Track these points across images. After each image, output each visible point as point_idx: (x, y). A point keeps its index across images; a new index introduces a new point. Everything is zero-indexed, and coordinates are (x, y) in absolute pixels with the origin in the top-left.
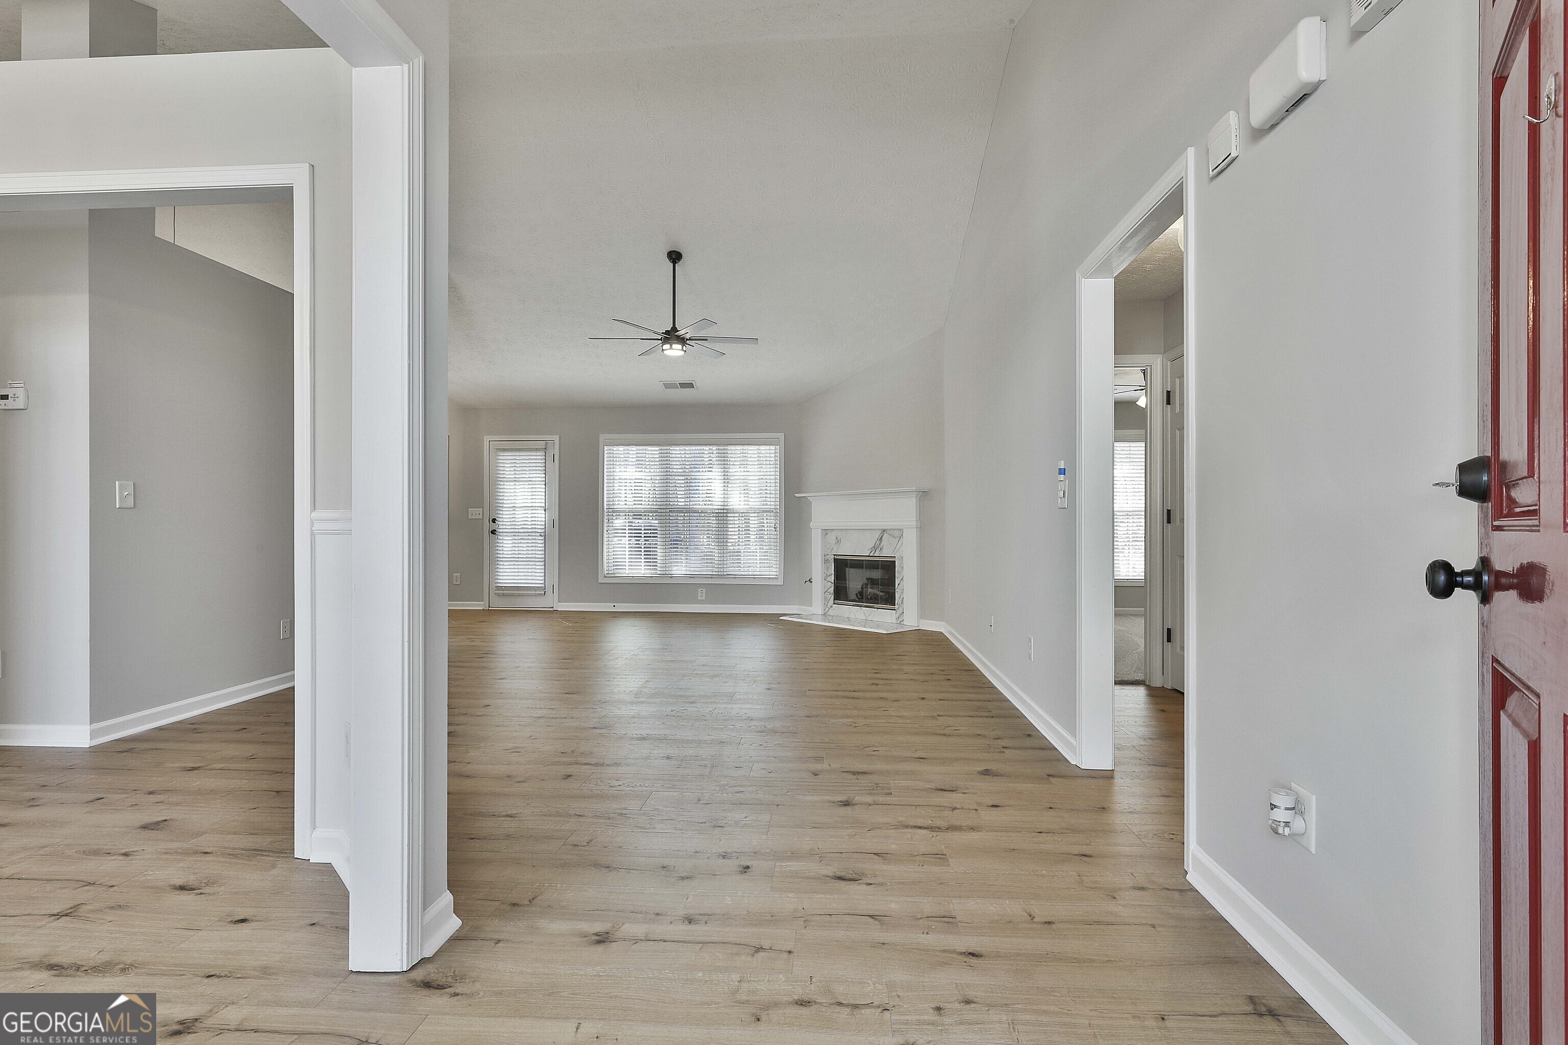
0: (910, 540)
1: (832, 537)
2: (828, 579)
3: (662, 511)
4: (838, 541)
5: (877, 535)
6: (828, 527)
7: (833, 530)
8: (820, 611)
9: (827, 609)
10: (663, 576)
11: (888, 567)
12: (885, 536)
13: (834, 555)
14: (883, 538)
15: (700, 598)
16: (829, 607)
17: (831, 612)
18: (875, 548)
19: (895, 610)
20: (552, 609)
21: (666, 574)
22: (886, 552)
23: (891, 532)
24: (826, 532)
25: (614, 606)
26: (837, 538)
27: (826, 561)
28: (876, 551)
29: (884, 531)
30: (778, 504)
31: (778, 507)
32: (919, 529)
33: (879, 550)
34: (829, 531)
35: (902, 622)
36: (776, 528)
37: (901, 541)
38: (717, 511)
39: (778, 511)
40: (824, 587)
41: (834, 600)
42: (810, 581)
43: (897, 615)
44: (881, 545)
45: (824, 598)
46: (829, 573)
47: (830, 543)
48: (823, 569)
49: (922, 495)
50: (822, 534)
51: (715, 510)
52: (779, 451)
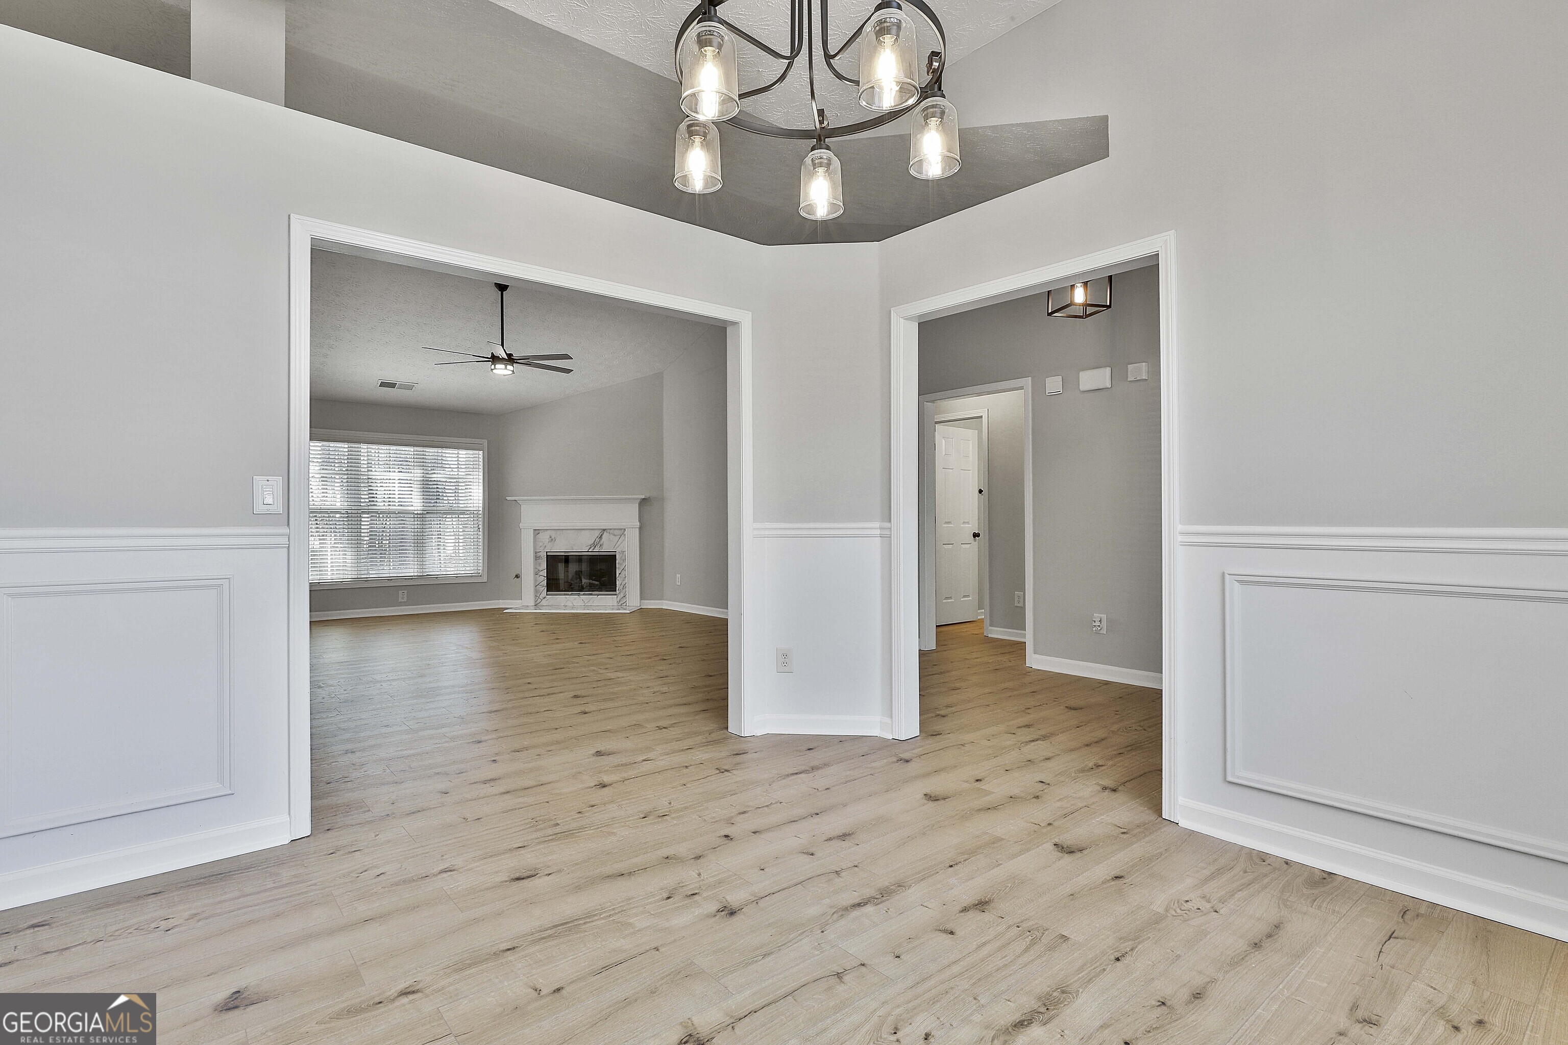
0: (633, 537)
1: (544, 537)
2: (541, 573)
4: (552, 540)
5: (597, 533)
6: (538, 527)
7: (547, 530)
8: (531, 602)
9: (539, 600)
11: (610, 560)
12: (605, 535)
13: (547, 552)
14: (603, 537)
15: (400, 600)
16: (542, 597)
17: (544, 602)
18: (594, 545)
19: (615, 595)
22: (607, 547)
23: (611, 531)
24: (537, 532)
26: (551, 537)
27: (537, 558)
28: (595, 547)
29: (604, 530)
30: (481, 505)
31: (481, 509)
32: (640, 528)
33: (599, 546)
34: (541, 531)
35: (625, 604)
36: (479, 529)
37: (623, 537)
38: (416, 512)
39: (480, 512)
40: (535, 580)
41: (547, 591)
42: (517, 576)
43: (618, 599)
44: (601, 542)
45: (536, 591)
46: (541, 569)
47: (543, 542)
48: (535, 565)
49: (644, 502)
50: (534, 534)
51: (413, 511)
52: (481, 456)
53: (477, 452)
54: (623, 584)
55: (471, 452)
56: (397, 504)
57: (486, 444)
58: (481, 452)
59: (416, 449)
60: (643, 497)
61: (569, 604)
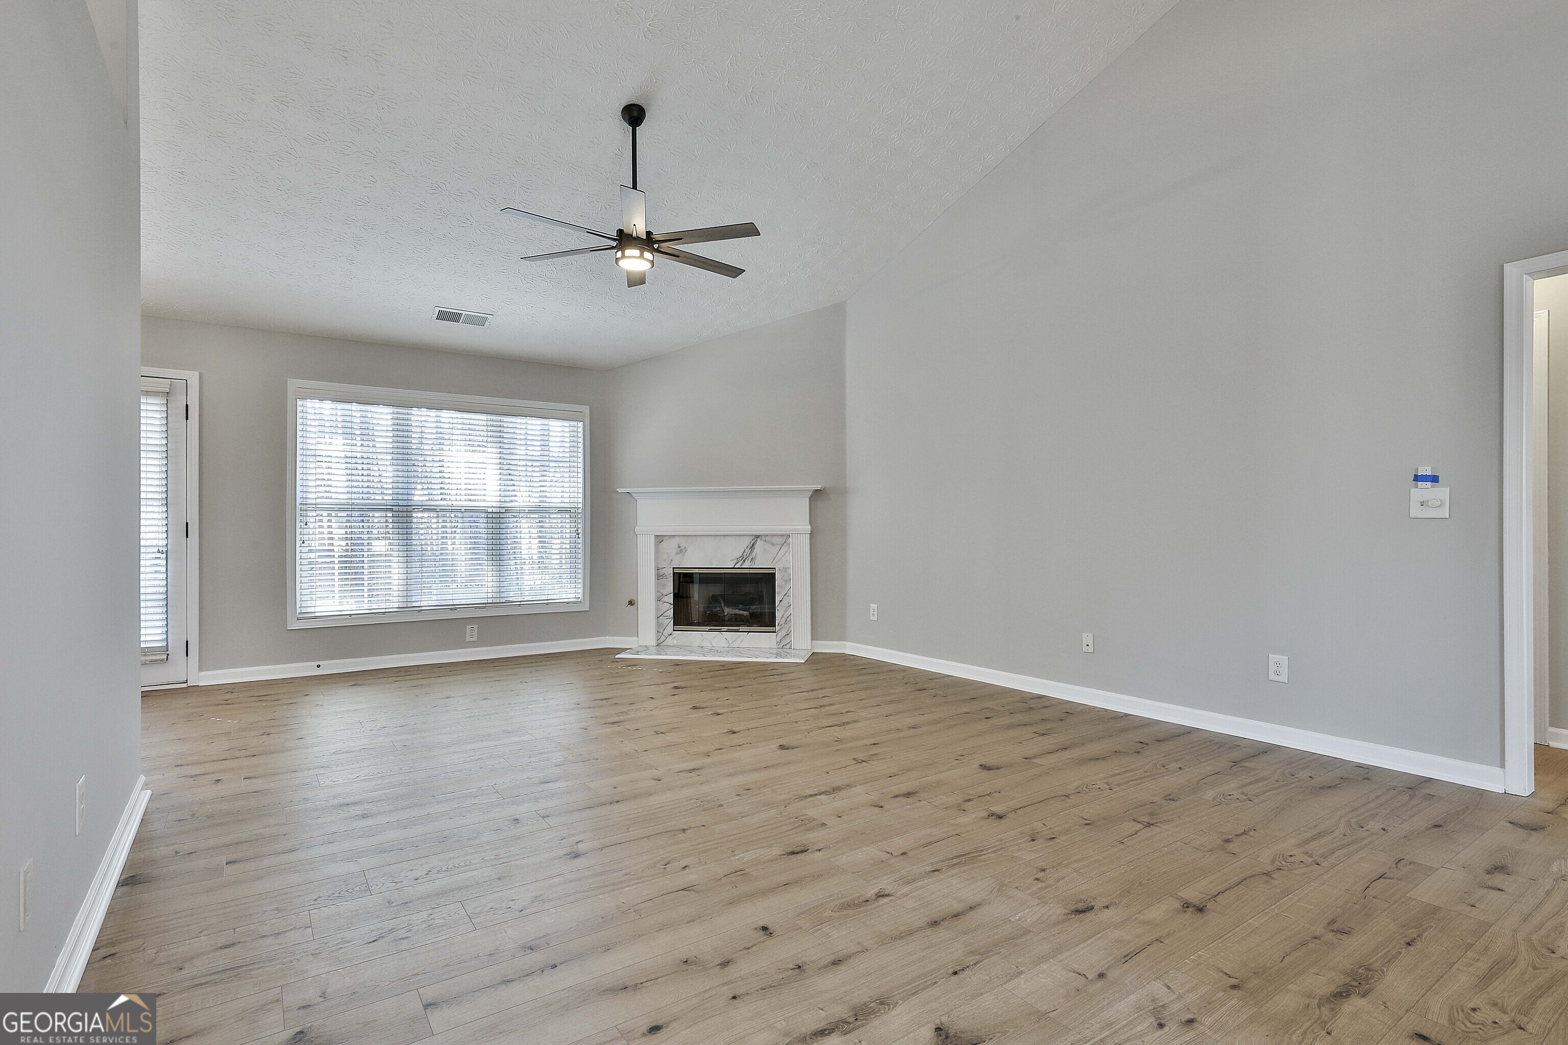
0: (801, 546)
1: (670, 547)
2: (665, 599)
3: (401, 508)
4: (681, 550)
5: (747, 542)
6: (661, 531)
7: (673, 536)
8: (651, 641)
9: (663, 638)
10: (402, 610)
11: (767, 580)
12: (759, 544)
13: (673, 568)
14: (757, 546)
16: (667, 635)
17: (669, 641)
18: (743, 558)
19: (775, 632)
20: (185, 685)
21: (407, 607)
22: (761, 561)
23: (767, 539)
24: (659, 539)
25: (319, 666)
26: (679, 547)
27: (659, 576)
28: (744, 561)
29: (758, 537)
30: (580, 500)
31: (580, 505)
32: (812, 534)
33: (750, 560)
34: (665, 538)
35: (788, 647)
36: (578, 534)
37: (784, 548)
38: (490, 510)
39: (580, 511)
40: (658, 609)
41: (674, 626)
42: (631, 603)
43: (779, 639)
44: (754, 554)
45: (659, 625)
46: (665, 592)
47: (668, 553)
48: (657, 585)
49: (817, 495)
50: (655, 542)
51: (486, 509)
52: (580, 430)
53: (575, 423)
54: (785, 616)
55: (567, 423)
56: (463, 498)
57: (587, 412)
58: (580, 424)
59: (490, 417)
60: (818, 487)
61: (706, 644)
